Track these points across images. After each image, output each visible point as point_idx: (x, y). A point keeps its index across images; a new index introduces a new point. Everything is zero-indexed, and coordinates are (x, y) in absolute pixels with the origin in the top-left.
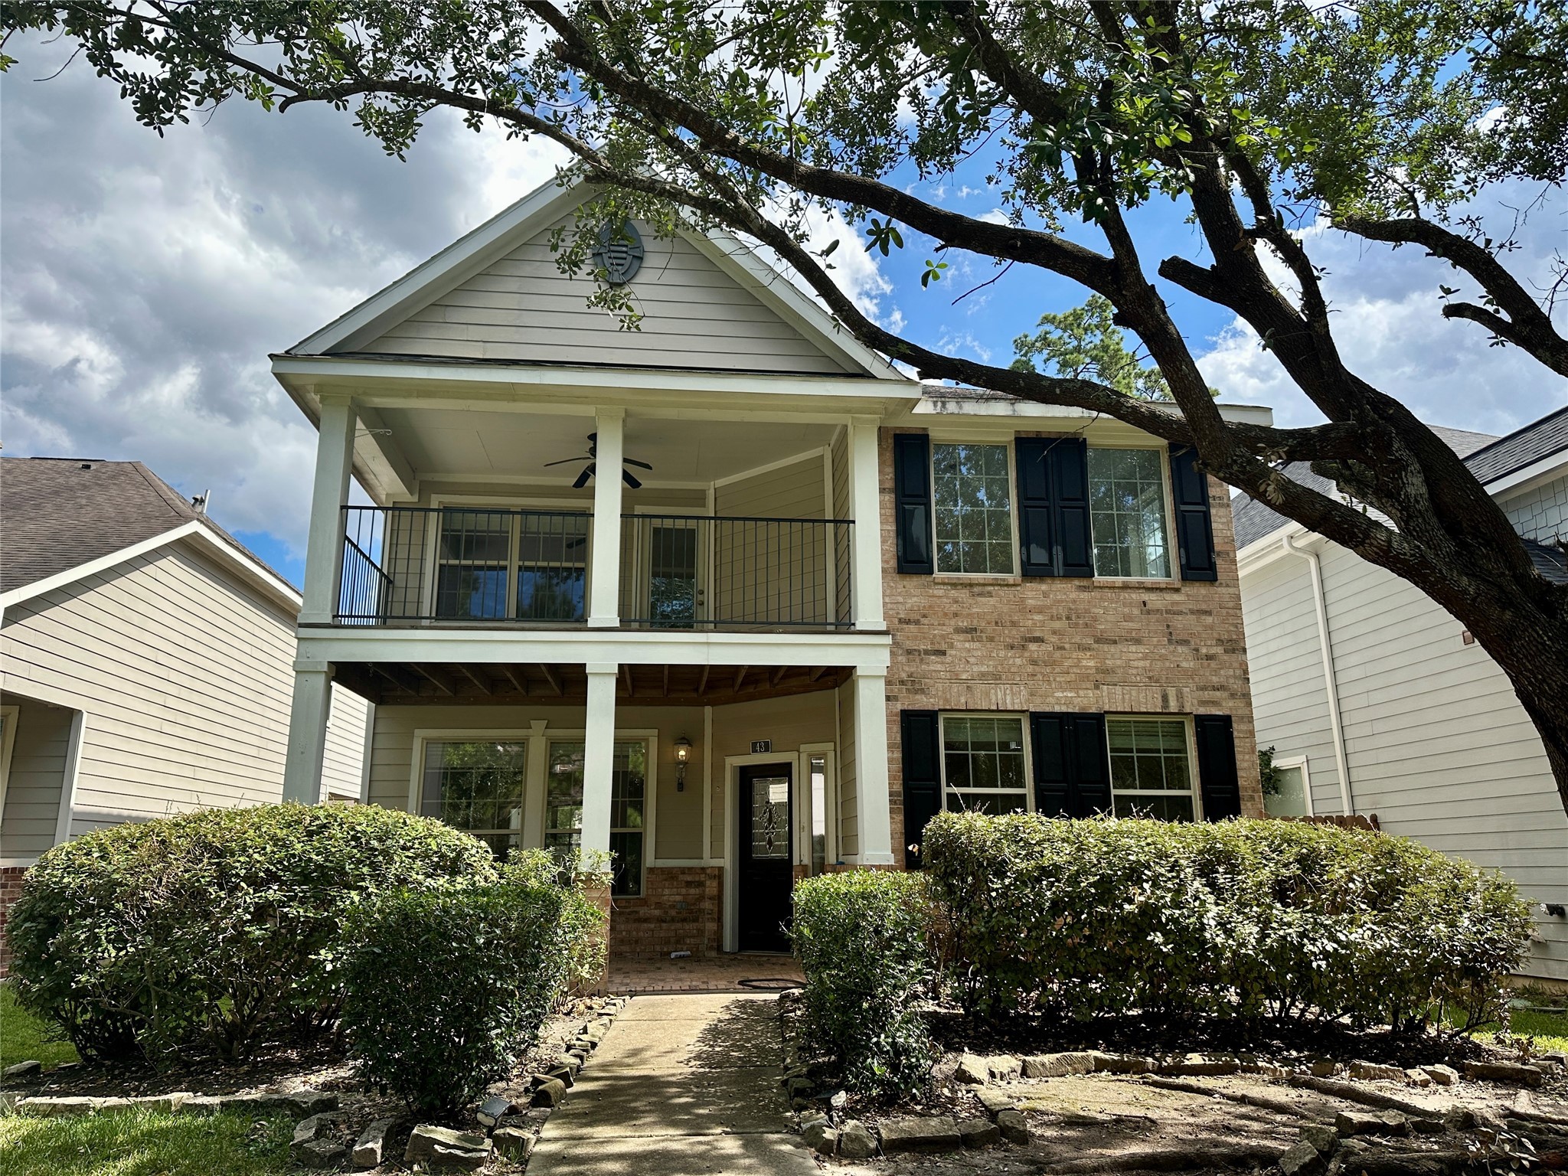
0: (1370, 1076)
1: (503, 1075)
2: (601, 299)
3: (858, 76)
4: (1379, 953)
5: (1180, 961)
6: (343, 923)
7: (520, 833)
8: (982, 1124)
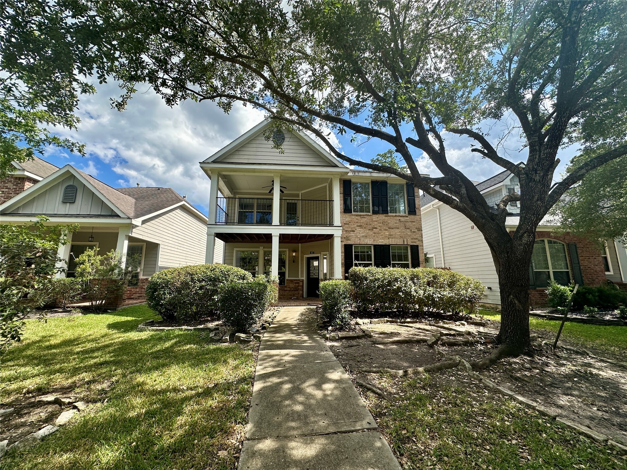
0: (447, 323)
1: (255, 323)
2: (275, 147)
3: (335, 94)
4: (450, 297)
5: (406, 299)
6: (219, 290)
7: (258, 271)
8: (361, 334)
